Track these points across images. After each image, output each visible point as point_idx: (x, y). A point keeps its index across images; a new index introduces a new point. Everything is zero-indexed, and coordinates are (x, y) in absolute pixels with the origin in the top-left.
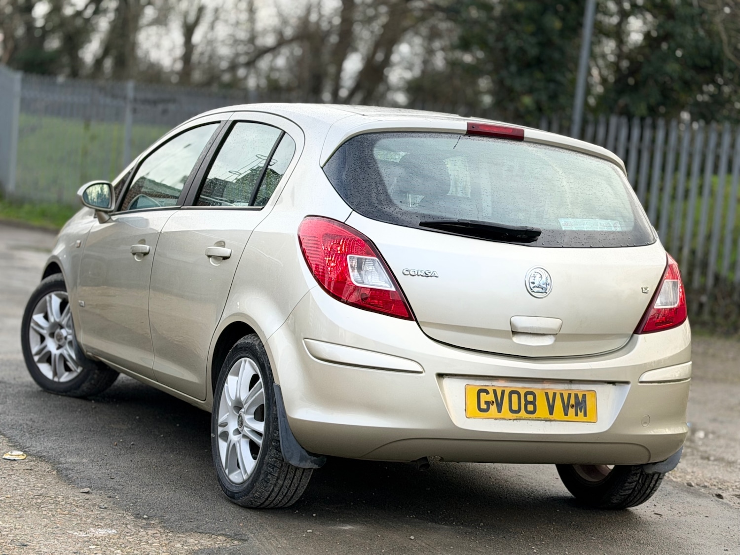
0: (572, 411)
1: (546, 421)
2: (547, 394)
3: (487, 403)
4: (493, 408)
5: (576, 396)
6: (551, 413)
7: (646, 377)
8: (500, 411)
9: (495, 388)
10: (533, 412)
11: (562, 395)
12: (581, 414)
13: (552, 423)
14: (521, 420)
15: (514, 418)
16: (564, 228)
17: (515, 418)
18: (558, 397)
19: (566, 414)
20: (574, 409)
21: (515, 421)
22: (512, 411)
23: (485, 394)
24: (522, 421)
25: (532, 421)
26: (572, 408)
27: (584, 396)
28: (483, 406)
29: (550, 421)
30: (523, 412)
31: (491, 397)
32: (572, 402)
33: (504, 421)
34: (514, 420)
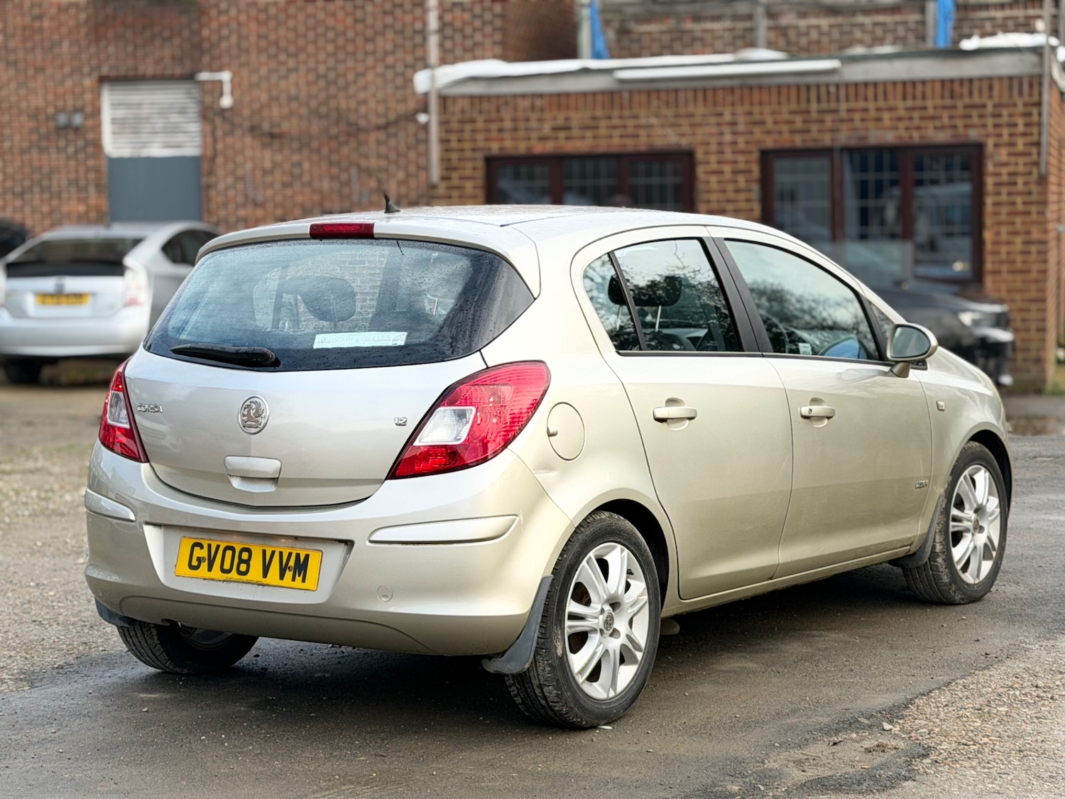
0: (289, 574)
1: (259, 585)
2: (264, 552)
3: (199, 560)
4: (205, 565)
5: (298, 555)
6: (265, 575)
7: (379, 536)
8: (210, 569)
9: (210, 542)
10: (245, 573)
11: (281, 554)
12: (299, 579)
13: (265, 587)
14: (231, 581)
15: (222, 579)
16: (316, 346)
17: (225, 579)
18: (277, 556)
19: (282, 577)
20: (292, 572)
21: (225, 583)
22: (223, 571)
23: (199, 548)
24: (232, 584)
25: (244, 584)
26: (290, 571)
27: (307, 557)
28: (195, 563)
29: (263, 585)
30: (234, 575)
31: (203, 553)
32: (292, 563)
33: (213, 582)
34: (224, 581)
